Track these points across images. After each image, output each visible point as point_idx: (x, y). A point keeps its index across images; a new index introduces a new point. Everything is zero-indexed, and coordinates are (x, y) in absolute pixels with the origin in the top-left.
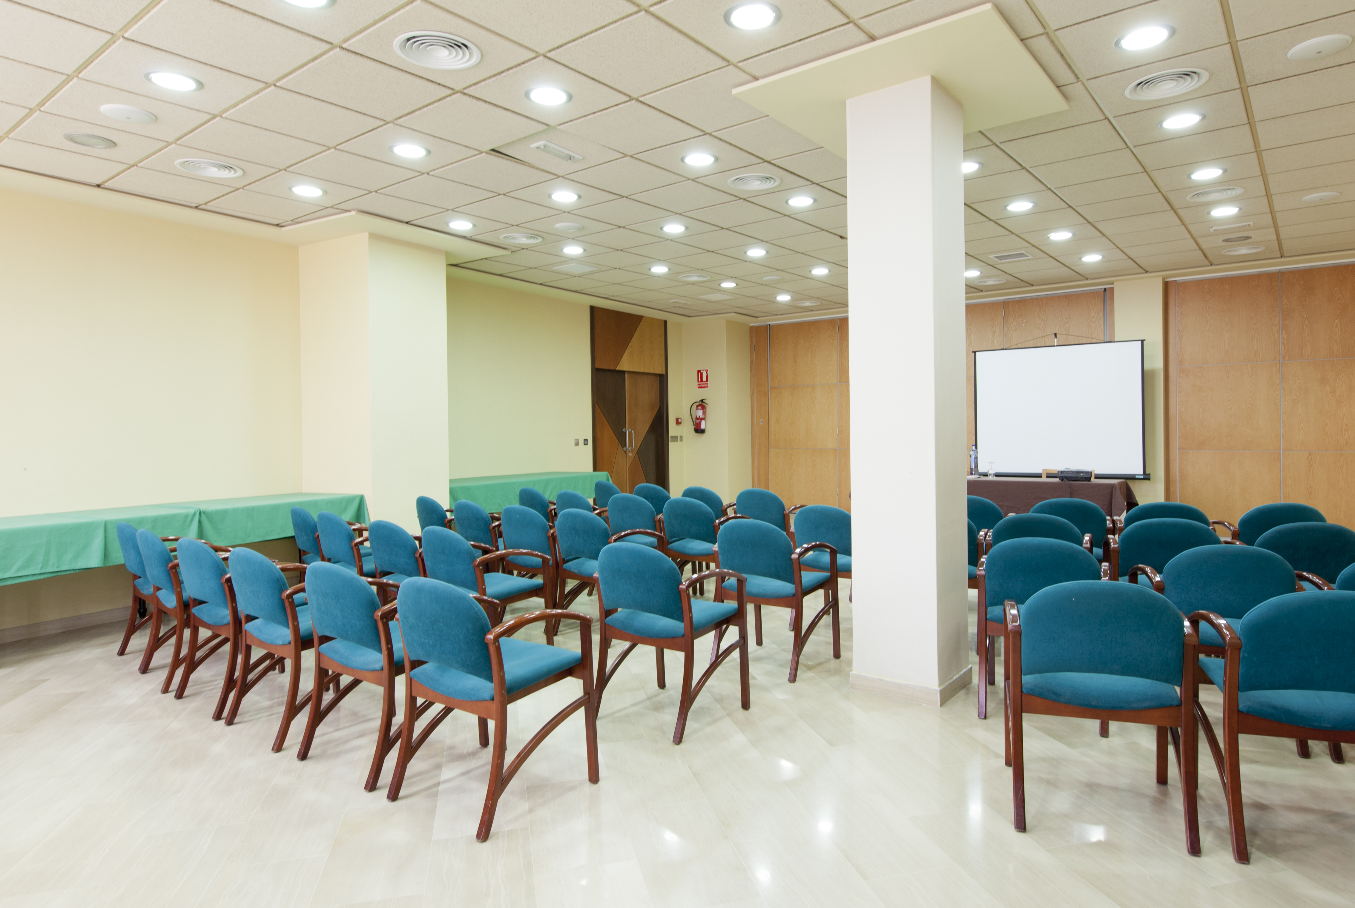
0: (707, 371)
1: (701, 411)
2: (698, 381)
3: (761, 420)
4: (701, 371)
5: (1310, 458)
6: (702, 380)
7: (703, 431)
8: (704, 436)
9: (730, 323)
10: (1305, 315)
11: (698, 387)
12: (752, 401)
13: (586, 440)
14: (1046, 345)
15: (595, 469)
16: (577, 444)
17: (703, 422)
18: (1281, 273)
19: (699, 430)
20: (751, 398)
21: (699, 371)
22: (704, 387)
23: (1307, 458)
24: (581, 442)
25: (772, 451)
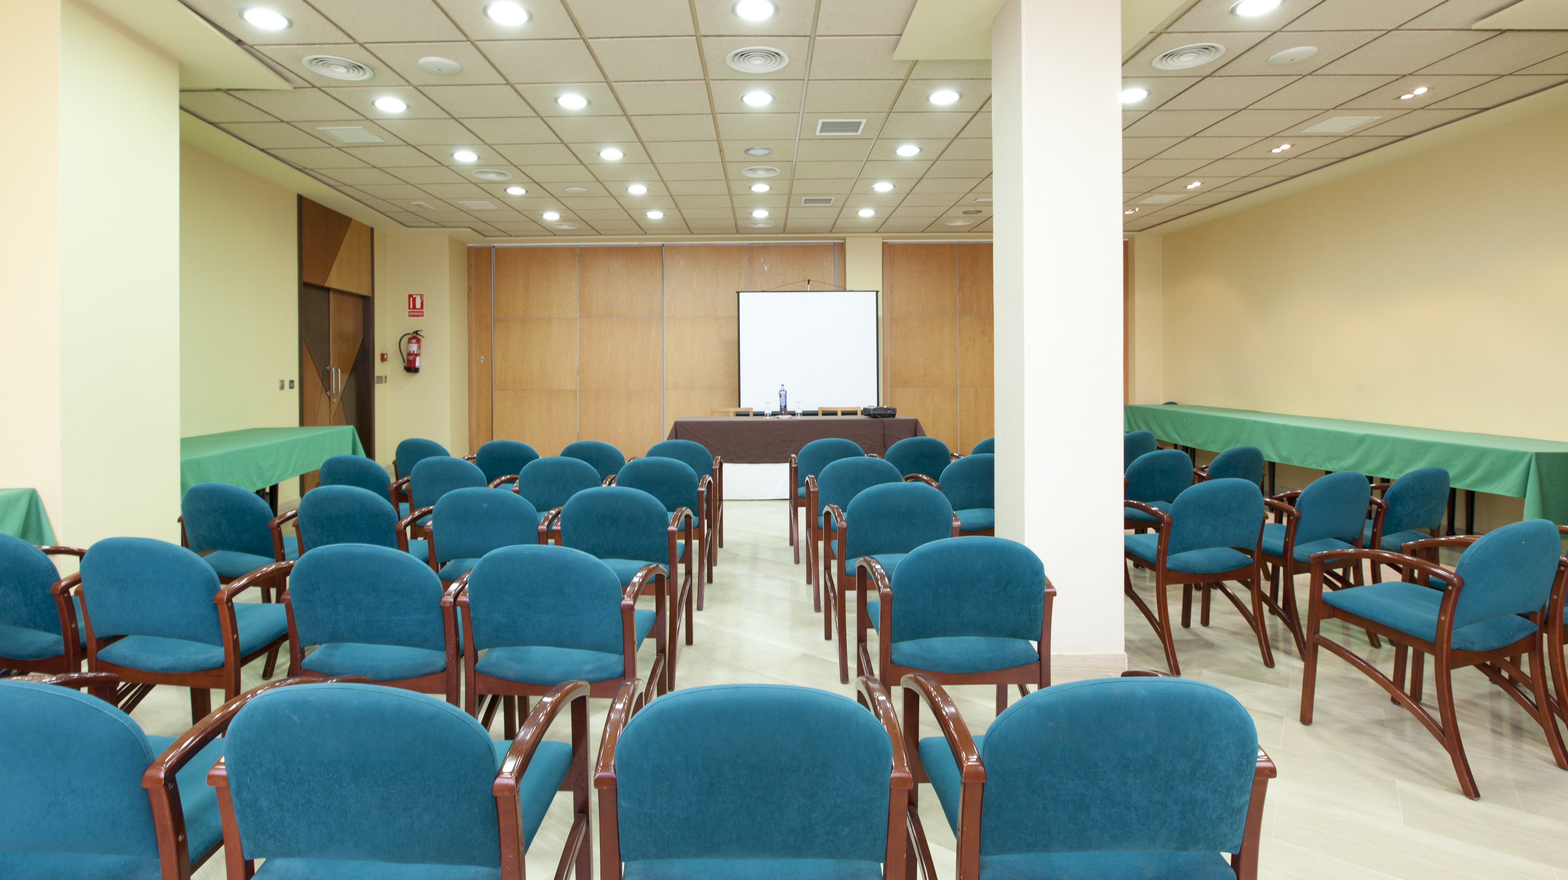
0: (422, 296)
1: (416, 345)
2: (409, 308)
3: (482, 357)
4: (414, 296)
5: (976, 393)
6: (414, 307)
7: (416, 370)
8: (417, 377)
9: (453, 241)
10: (973, 280)
11: (409, 316)
12: (470, 335)
13: (292, 382)
14: (786, 290)
15: (302, 423)
16: (282, 388)
17: (418, 359)
18: (959, 245)
19: (411, 368)
20: (469, 331)
21: (410, 296)
22: (418, 316)
23: (975, 394)
24: (287, 385)
25: (497, 394)
